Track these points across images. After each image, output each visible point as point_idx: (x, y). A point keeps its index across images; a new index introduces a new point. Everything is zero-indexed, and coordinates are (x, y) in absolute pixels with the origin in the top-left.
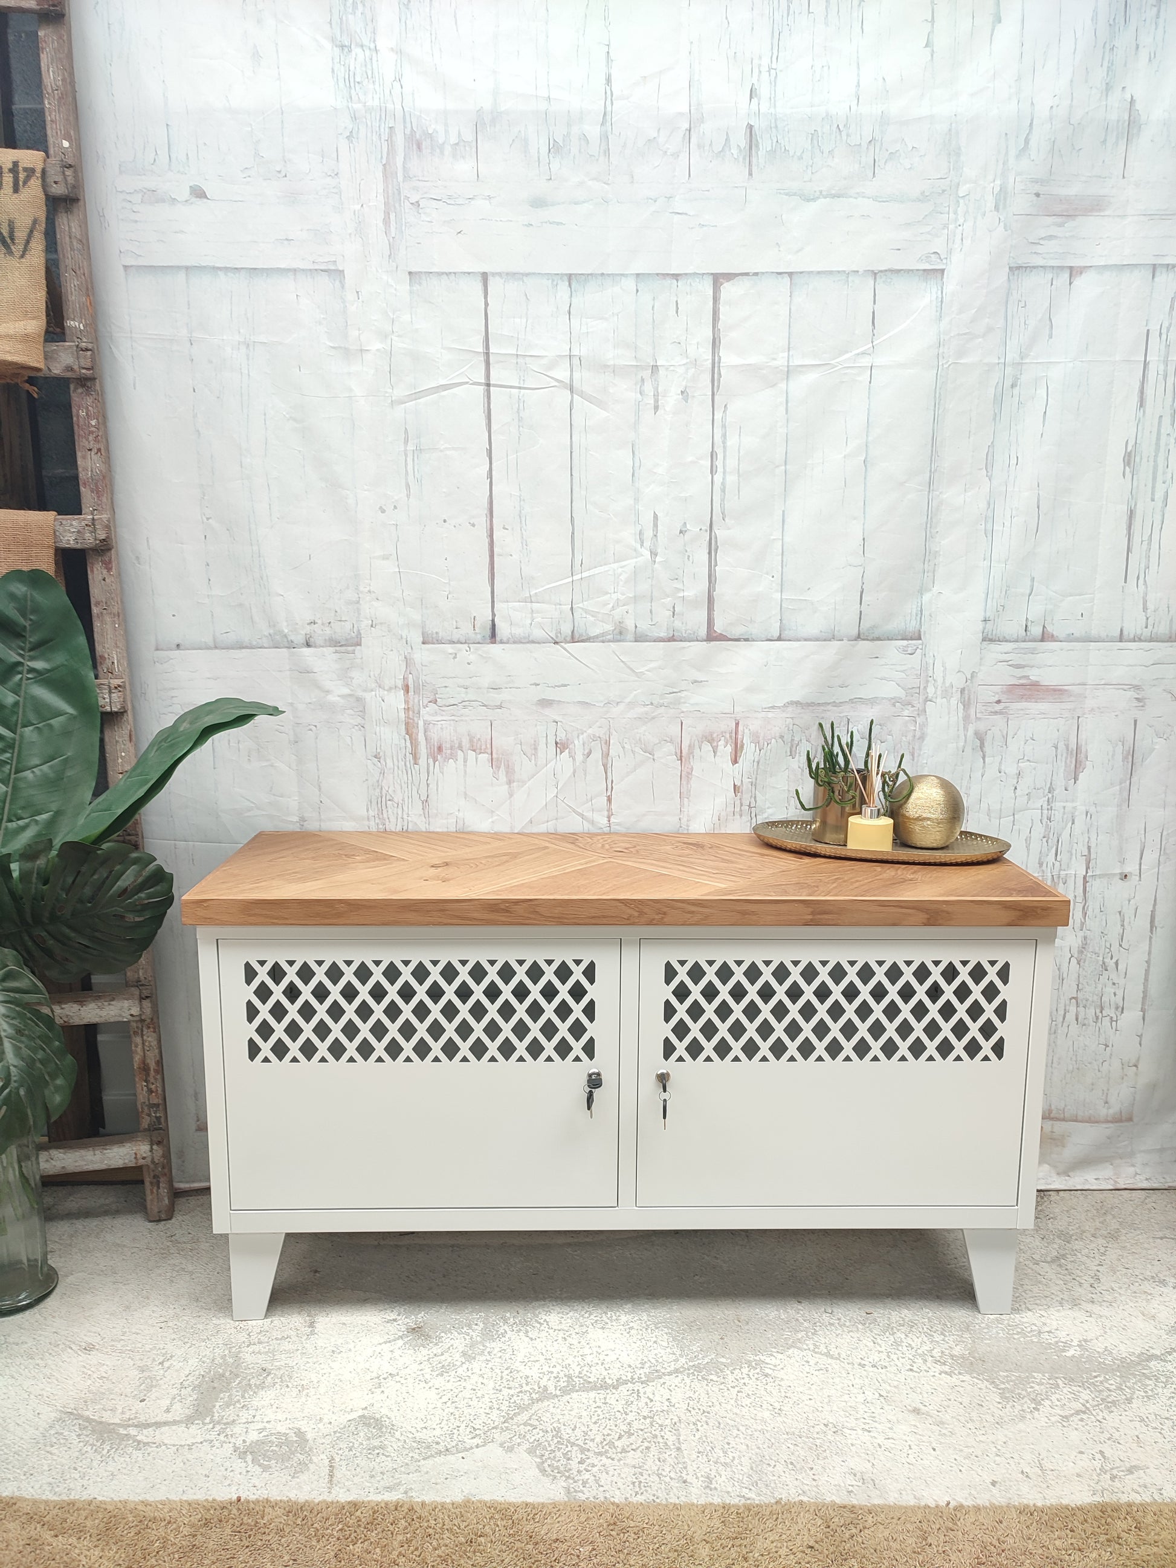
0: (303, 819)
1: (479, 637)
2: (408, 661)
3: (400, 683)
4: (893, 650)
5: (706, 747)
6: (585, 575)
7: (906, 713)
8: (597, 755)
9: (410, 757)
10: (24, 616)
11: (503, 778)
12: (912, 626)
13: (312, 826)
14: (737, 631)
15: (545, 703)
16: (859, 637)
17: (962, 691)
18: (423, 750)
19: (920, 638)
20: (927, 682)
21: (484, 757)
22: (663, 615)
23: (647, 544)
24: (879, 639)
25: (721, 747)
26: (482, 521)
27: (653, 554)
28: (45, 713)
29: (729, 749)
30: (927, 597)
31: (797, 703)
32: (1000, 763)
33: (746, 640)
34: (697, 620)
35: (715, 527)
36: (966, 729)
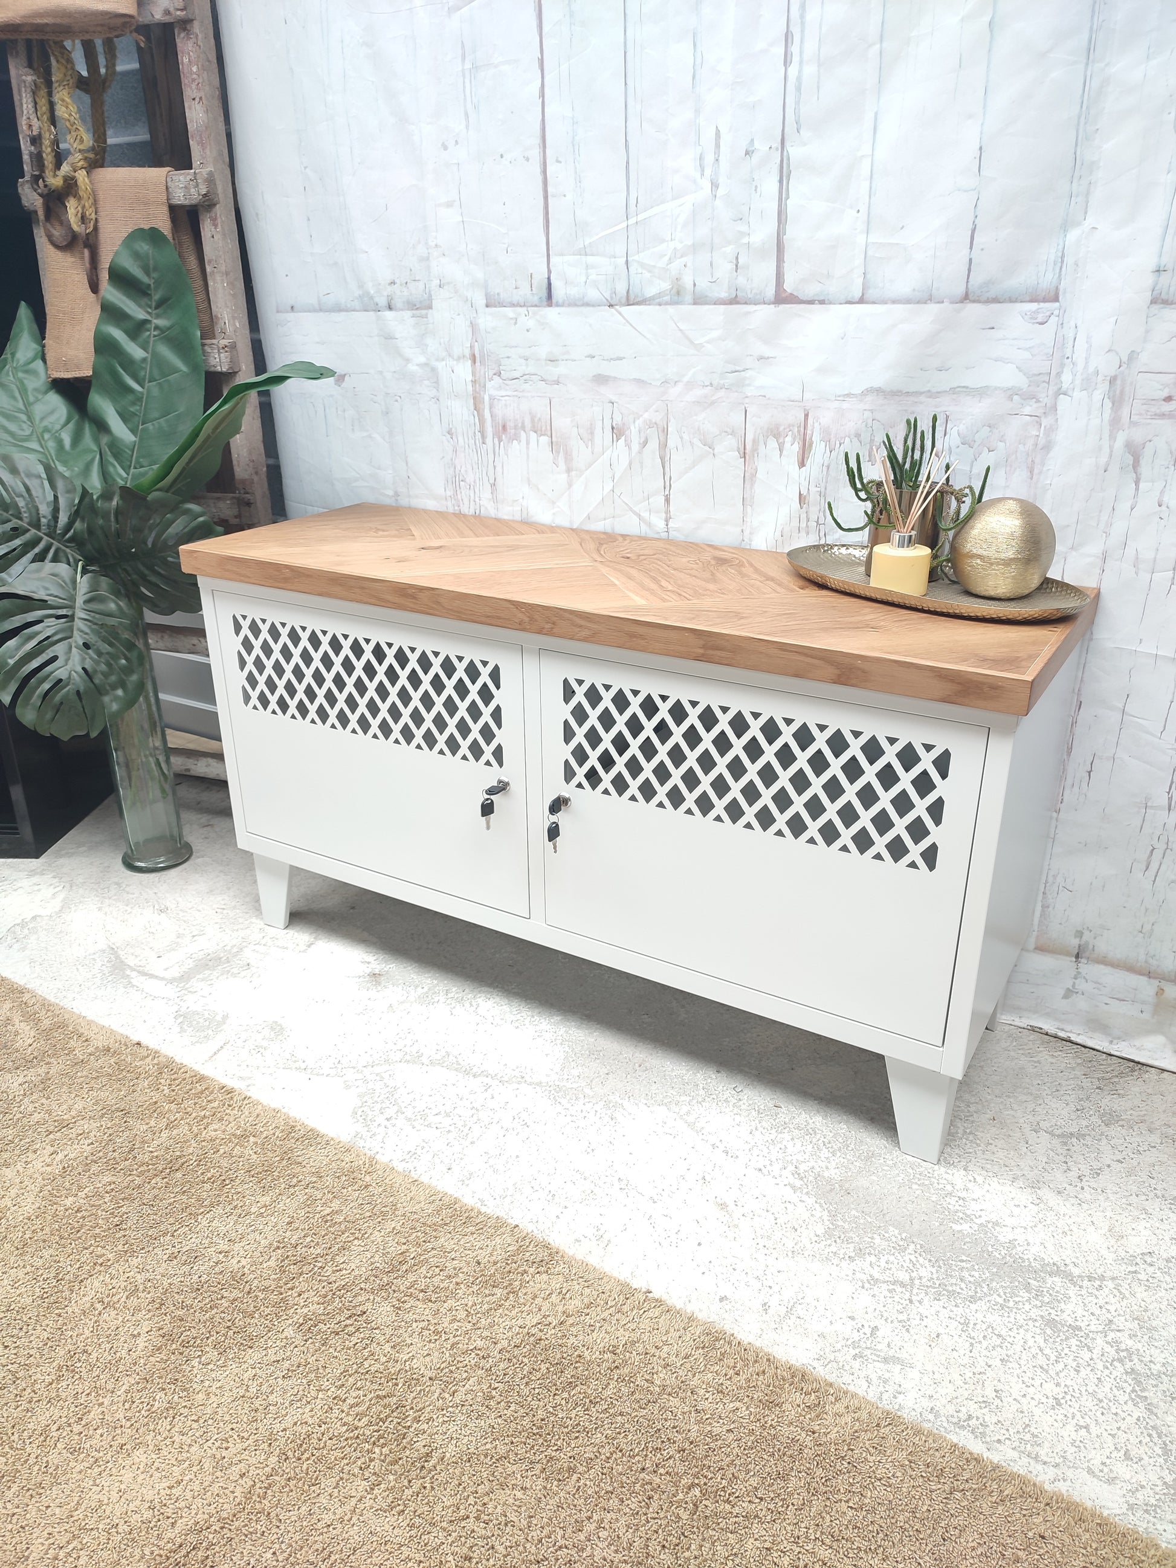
0: (397, 494)
1: (536, 299)
2: (473, 326)
3: (467, 352)
4: (1016, 317)
5: (773, 443)
6: (641, 217)
7: (1027, 410)
8: (653, 445)
9: (479, 435)
10: (148, 274)
11: (562, 466)
12: (1047, 280)
13: (404, 502)
14: (811, 290)
15: (601, 379)
16: (966, 298)
17: (1113, 381)
18: (489, 431)
19: (1056, 299)
20: (1062, 365)
21: (545, 439)
22: (724, 268)
23: (708, 172)
24: (996, 300)
25: (787, 445)
26: (535, 154)
27: (715, 185)
28: (163, 368)
29: (796, 447)
30: (1073, 235)
31: (878, 391)
32: (1162, 492)
33: (822, 302)
34: (762, 275)
35: (787, 144)
36: (1112, 437)
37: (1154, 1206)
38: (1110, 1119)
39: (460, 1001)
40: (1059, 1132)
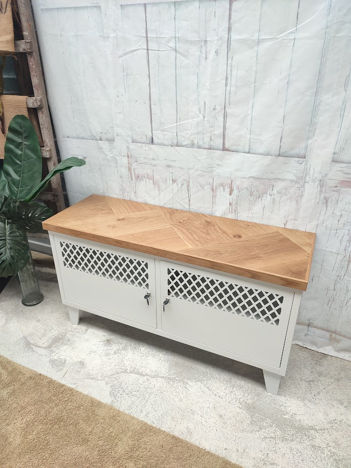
0: (104, 192)
1: (148, 142)
2: (128, 148)
3: (126, 155)
4: (293, 162)
5: (221, 188)
6: (181, 123)
7: (296, 186)
8: (185, 186)
9: (130, 178)
10: (21, 128)
11: (157, 189)
12: (302, 152)
13: (106, 195)
14: (233, 148)
15: (169, 166)
16: (279, 155)
17: (320, 181)
18: (134, 177)
19: (305, 158)
20: (306, 175)
21: (152, 181)
22: (207, 140)
23: (202, 113)
24: (287, 157)
25: (226, 189)
26: (148, 101)
27: (204, 117)
28: (28, 157)
29: (229, 190)
30: (310, 141)
31: (253, 177)
32: (334, 210)
33: (237, 152)
34: (218, 142)
35: (226, 109)
36: (320, 195)
37: (335, 403)
38: (320, 374)
39: (135, 348)
40: (307, 380)
